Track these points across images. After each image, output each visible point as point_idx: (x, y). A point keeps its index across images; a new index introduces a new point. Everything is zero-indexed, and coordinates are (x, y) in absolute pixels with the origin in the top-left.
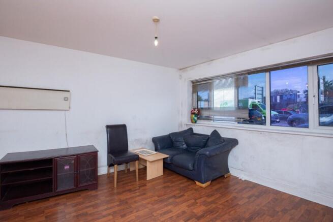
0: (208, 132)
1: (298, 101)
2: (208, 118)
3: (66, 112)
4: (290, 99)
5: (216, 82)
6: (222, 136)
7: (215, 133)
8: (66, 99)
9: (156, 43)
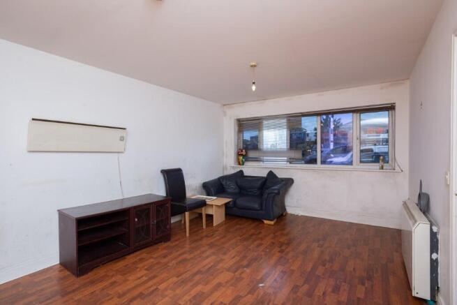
0: (264, 174)
1: (307, 140)
2: (257, 160)
3: (120, 154)
4: (299, 138)
5: (265, 122)
6: (279, 177)
7: (271, 174)
8: (122, 139)
9: (254, 88)
